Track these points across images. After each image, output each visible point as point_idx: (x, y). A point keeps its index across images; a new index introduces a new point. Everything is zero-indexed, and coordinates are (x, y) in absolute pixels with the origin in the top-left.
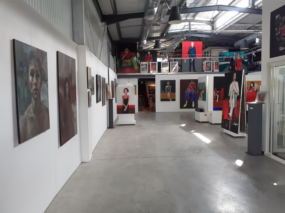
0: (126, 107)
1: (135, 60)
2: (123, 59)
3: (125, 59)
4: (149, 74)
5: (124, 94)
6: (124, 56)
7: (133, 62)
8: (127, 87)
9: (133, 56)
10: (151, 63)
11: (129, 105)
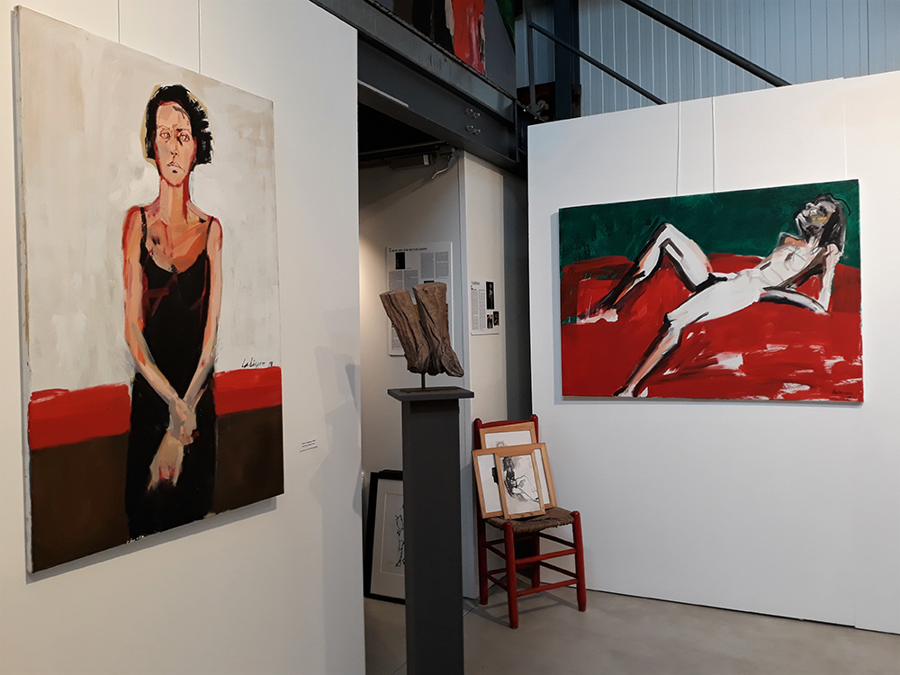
11: (219, 369)
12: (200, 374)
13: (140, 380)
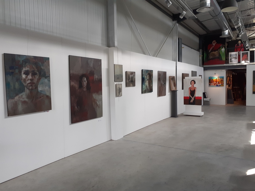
0: (193, 99)
1: (223, 51)
2: (210, 51)
3: (212, 51)
4: (238, 64)
5: (191, 86)
6: (211, 49)
7: (221, 53)
8: (194, 79)
9: (221, 48)
10: (241, 52)
11: (196, 96)
12: (194, 97)
13: (190, 96)
